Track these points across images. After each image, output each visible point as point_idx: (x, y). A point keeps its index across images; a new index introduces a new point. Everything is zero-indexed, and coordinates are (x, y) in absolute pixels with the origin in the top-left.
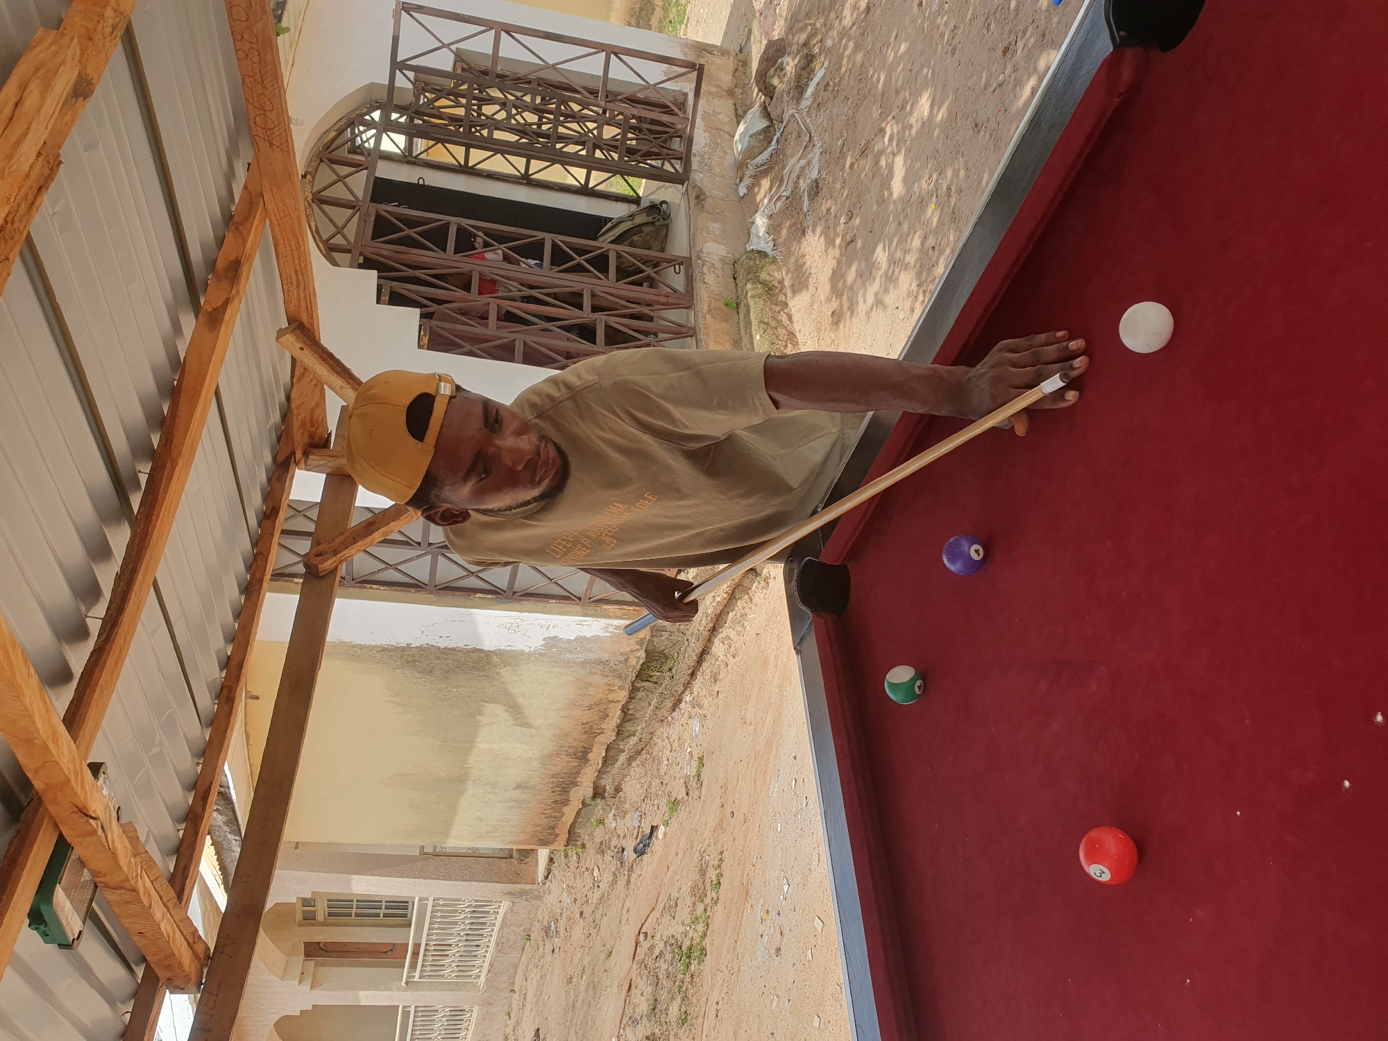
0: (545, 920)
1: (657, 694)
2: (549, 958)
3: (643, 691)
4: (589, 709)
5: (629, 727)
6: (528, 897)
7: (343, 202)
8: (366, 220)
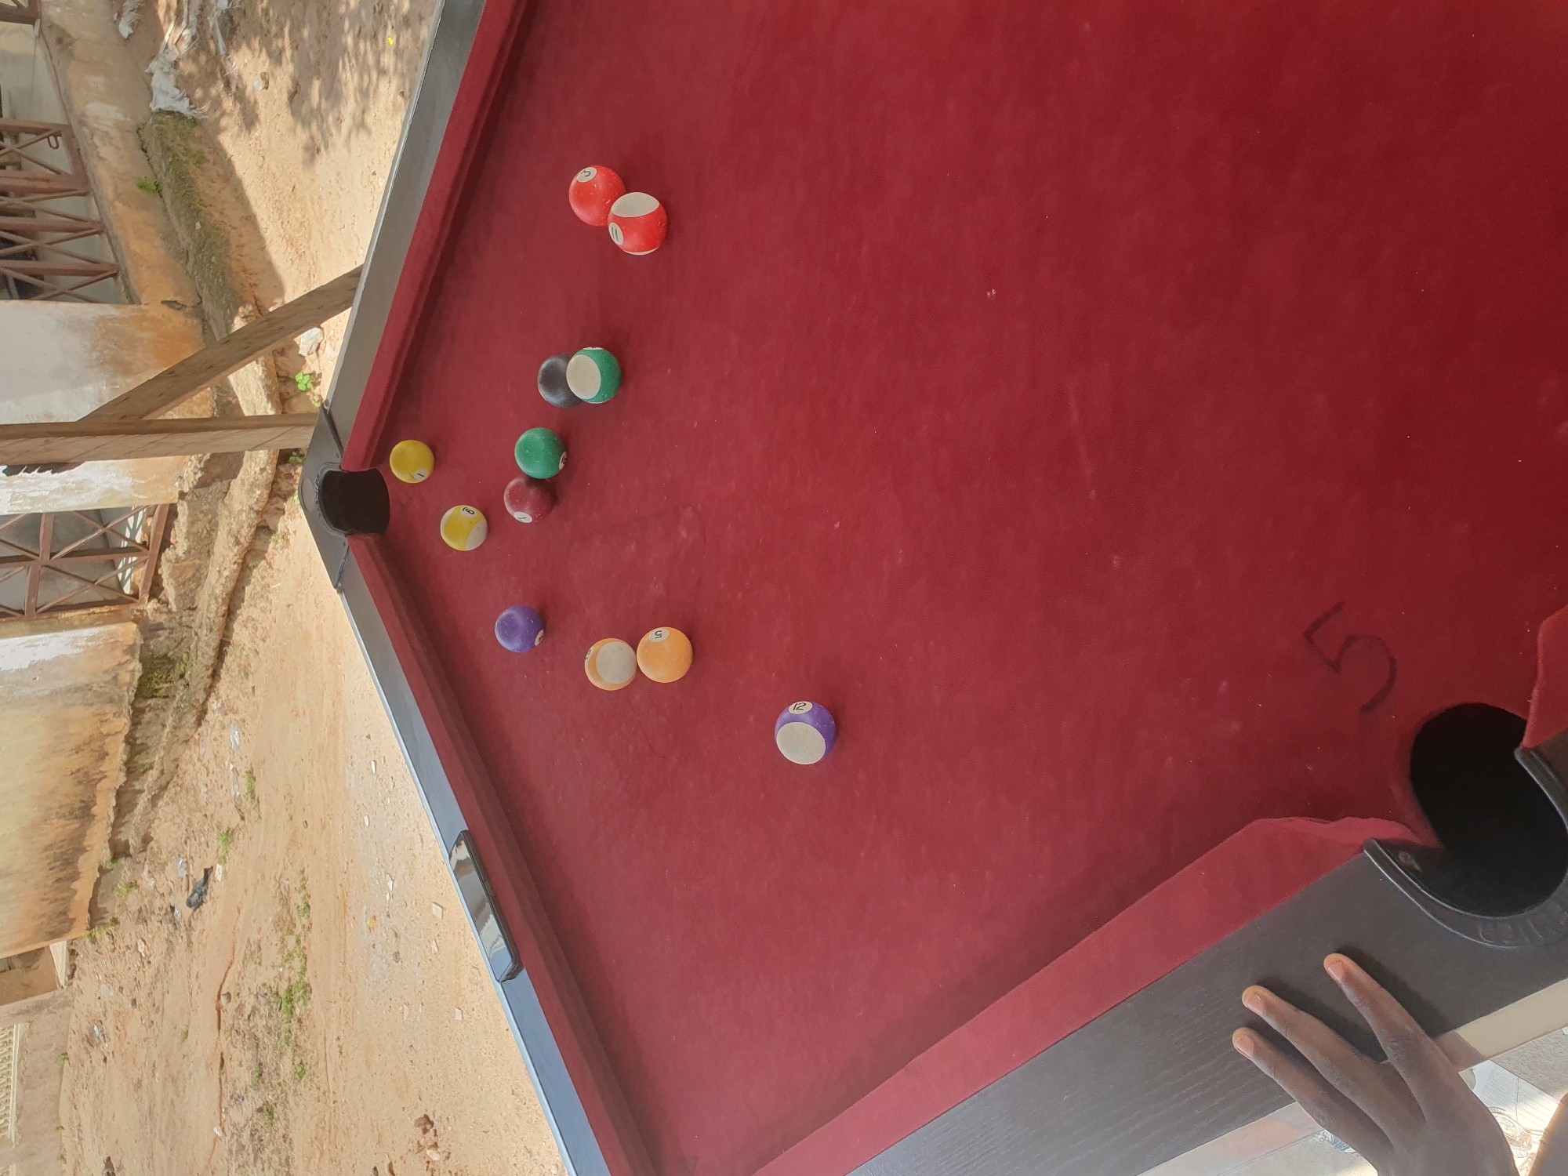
0: (83, 1027)
1: (171, 711)
2: (100, 1071)
3: (149, 711)
4: (77, 753)
5: (142, 760)
6: (51, 1008)
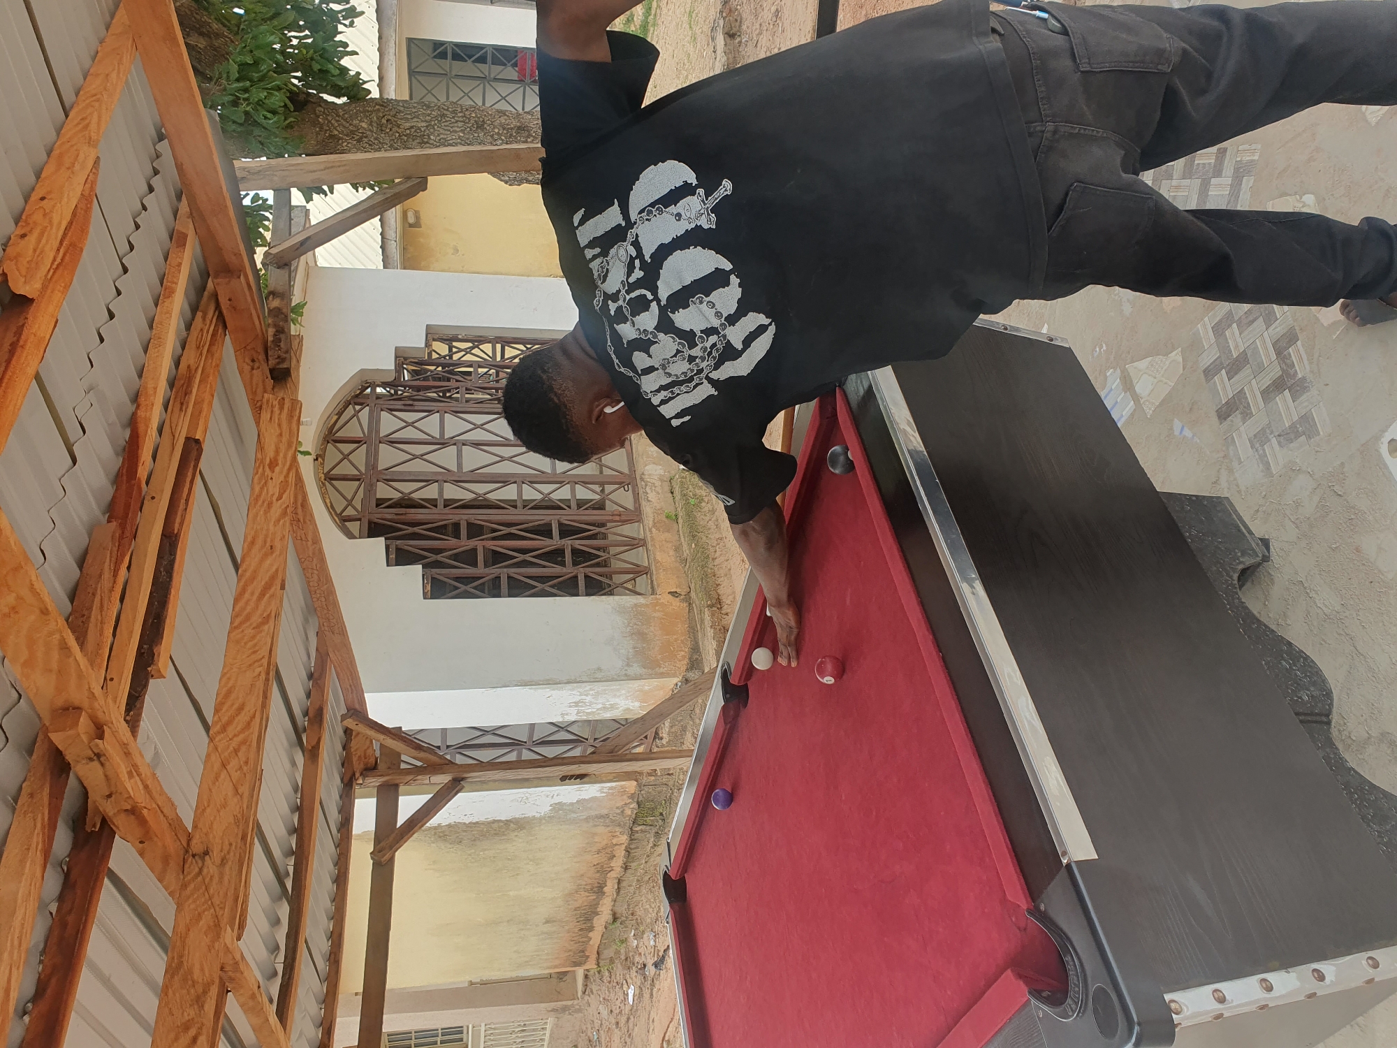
3: (640, 833)
4: (598, 853)
5: (634, 862)
6: (570, 1011)
7: (349, 477)
8: (370, 489)
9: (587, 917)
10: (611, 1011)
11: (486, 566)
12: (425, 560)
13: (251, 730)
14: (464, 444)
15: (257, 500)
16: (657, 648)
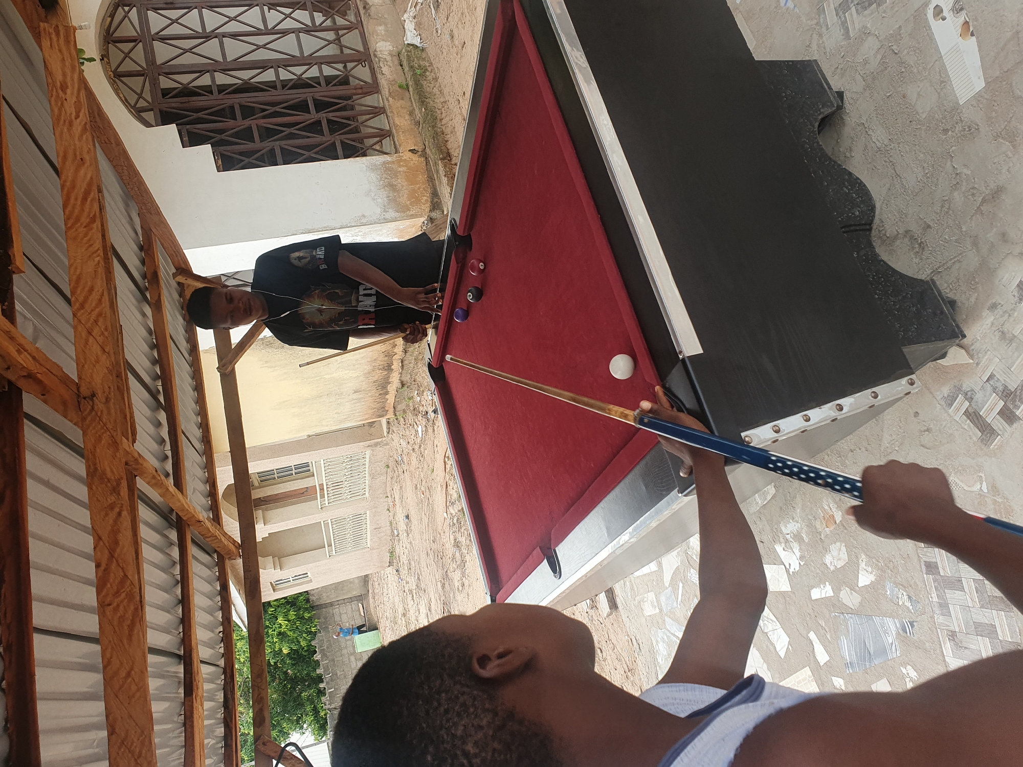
0: (394, 455)
2: (402, 476)
6: (381, 445)
7: (135, 73)
8: (155, 83)
9: (383, 385)
10: (408, 442)
11: (261, 142)
12: (213, 140)
13: (103, 305)
14: (224, 37)
15: (58, 119)
16: (406, 196)
